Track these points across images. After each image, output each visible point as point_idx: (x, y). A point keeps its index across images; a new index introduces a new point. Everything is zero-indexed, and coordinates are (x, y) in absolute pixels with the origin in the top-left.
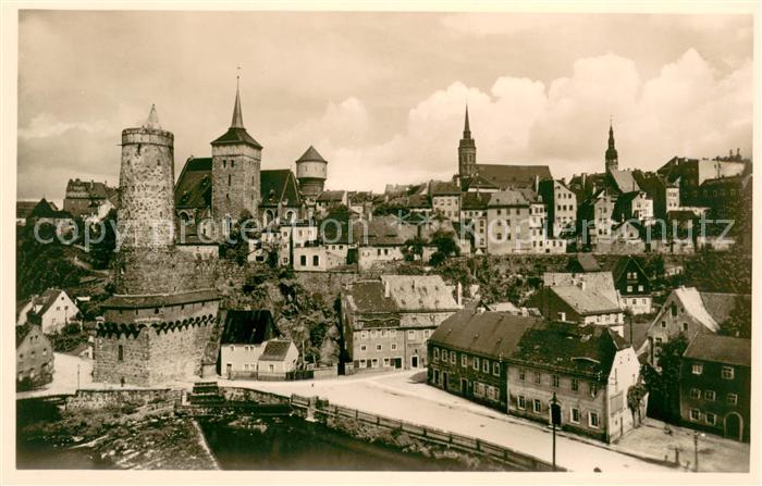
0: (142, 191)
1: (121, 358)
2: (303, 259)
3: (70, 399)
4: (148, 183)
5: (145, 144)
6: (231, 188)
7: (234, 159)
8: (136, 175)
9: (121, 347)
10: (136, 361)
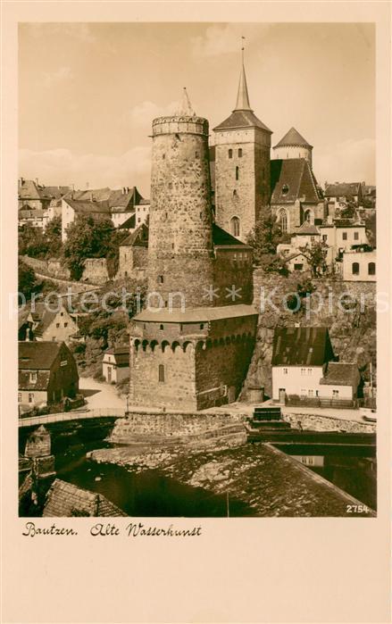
0: (180, 189)
1: (162, 379)
2: (356, 268)
3: (118, 421)
4: (187, 179)
5: (182, 133)
6: (239, 182)
7: (241, 146)
8: (173, 170)
9: (161, 367)
10: (181, 383)
